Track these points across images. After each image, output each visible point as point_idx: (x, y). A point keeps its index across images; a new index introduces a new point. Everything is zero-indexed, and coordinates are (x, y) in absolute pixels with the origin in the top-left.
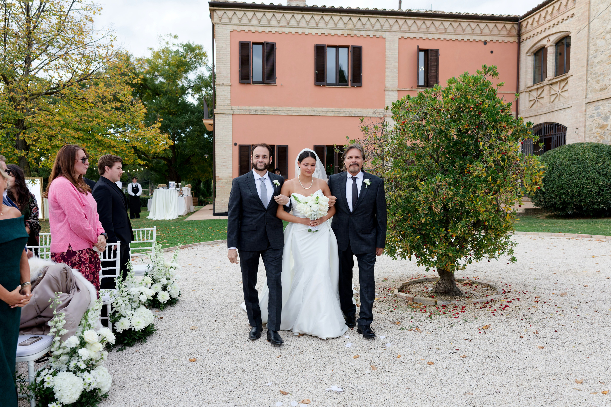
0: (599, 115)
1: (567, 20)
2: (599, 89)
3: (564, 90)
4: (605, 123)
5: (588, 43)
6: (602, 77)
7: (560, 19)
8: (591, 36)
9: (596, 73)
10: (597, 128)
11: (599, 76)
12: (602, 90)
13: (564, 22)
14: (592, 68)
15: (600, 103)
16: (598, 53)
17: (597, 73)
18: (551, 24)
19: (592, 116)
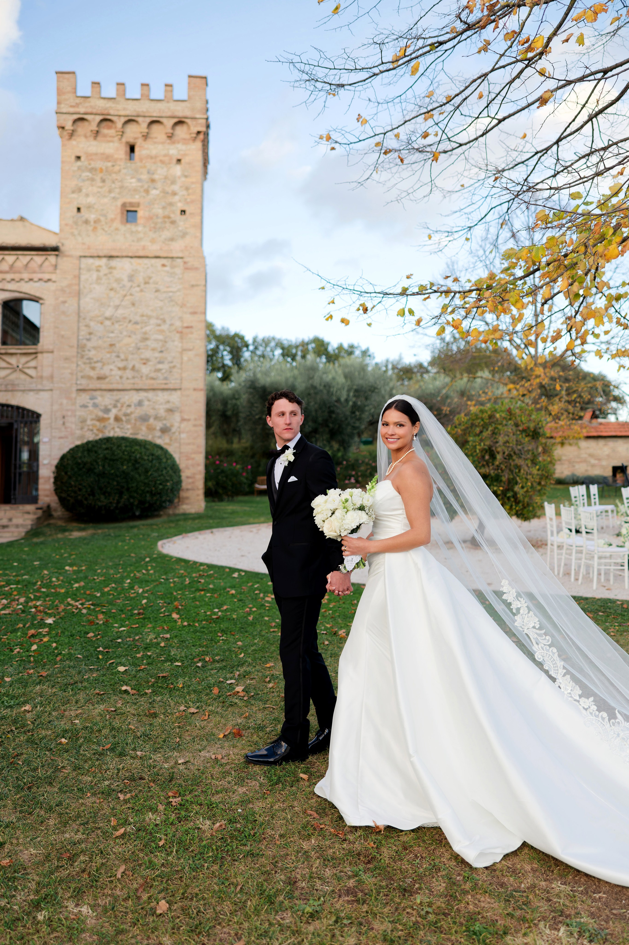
0: (95, 405)
1: (36, 282)
2: (95, 377)
3: (27, 365)
4: (106, 416)
5: (79, 321)
6: (99, 365)
7: (26, 276)
8: (81, 314)
9: (89, 359)
10: (92, 420)
11: (97, 362)
12: (99, 378)
13: (31, 283)
14: (84, 351)
15: (98, 393)
16: (92, 336)
17: (92, 359)
18: (9, 277)
19: (84, 406)
